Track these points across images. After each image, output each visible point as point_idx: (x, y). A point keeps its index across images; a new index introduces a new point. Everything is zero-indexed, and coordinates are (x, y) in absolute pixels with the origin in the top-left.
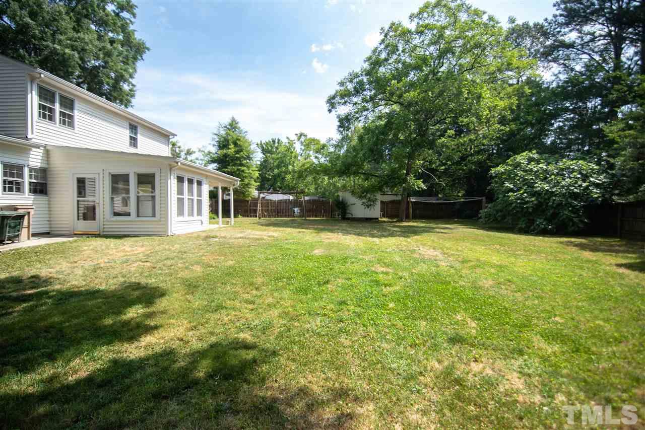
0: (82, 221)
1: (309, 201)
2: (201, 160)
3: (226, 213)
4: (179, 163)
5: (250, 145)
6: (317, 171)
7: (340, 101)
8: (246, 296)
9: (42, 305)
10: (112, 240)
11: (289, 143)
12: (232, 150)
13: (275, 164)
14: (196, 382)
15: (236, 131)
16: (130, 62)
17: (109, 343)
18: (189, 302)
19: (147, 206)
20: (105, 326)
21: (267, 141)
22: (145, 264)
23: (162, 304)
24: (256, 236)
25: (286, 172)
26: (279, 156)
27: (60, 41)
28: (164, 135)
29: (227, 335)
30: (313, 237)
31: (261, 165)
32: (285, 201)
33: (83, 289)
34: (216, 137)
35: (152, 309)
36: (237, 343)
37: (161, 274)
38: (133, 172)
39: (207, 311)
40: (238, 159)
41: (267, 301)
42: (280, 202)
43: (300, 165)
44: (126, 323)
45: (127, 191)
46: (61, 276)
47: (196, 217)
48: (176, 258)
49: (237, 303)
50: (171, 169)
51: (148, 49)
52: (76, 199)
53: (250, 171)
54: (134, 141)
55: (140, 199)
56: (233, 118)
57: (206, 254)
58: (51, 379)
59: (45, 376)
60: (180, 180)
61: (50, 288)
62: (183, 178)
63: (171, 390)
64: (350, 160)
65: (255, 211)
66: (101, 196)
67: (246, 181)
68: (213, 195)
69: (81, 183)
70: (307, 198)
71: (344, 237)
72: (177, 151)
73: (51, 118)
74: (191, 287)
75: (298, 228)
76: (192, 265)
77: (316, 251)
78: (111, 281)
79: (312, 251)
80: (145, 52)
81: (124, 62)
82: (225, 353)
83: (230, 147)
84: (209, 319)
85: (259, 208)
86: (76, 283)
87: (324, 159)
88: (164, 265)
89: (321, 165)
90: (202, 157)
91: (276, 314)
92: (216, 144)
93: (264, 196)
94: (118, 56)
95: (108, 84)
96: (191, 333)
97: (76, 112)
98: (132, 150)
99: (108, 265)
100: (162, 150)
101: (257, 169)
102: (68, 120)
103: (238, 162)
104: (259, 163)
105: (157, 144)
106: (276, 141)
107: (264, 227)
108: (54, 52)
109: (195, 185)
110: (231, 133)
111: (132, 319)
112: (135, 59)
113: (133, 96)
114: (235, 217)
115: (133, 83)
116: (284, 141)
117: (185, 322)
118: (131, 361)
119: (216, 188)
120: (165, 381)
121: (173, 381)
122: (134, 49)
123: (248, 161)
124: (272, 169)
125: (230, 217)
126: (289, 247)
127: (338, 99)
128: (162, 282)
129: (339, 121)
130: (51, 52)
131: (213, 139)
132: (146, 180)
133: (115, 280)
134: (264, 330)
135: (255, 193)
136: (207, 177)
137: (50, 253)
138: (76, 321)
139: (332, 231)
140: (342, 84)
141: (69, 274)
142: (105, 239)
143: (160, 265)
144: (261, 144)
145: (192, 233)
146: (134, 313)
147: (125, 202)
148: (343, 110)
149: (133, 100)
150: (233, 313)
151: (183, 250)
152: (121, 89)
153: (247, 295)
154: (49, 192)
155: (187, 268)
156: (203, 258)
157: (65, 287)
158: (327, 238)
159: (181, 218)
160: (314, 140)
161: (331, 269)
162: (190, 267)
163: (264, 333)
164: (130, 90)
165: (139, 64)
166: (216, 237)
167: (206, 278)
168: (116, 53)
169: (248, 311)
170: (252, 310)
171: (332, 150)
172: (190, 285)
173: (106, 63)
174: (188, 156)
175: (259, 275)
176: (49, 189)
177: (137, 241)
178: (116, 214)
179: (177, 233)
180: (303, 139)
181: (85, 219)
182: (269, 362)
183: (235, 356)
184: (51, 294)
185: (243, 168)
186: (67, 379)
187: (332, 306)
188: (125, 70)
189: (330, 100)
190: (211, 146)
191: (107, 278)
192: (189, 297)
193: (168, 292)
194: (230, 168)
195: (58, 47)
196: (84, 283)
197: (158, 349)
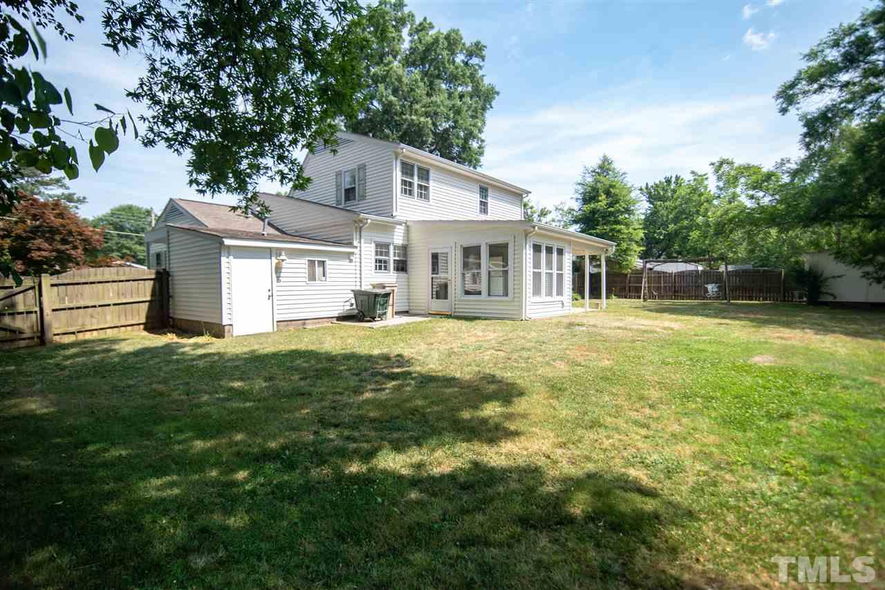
0: (435, 300)
1: (736, 273)
2: (558, 221)
3: (595, 293)
4: (536, 228)
5: (630, 192)
6: (753, 221)
7: (807, 88)
8: (633, 414)
9: (407, 386)
10: (464, 322)
11: (695, 180)
12: (603, 201)
13: (671, 216)
14: (571, 520)
15: (608, 174)
16: (479, 115)
17: (469, 440)
18: (554, 409)
19: (498, 283)
20: (464, 421)
21: (657, 182)
22: (499, 353)
23: (520, 405)
24: (642, 327)
25: (689, 228)
26: (678, 203)
27: (416, 110)
28: (516, 195)
29: (610, 467)
30: (749, 333)
31: (646, 220)
32: (690, 273)
33: (440, 374)
34: (580, 187)
35: (510, 410)
36: (626, 481)
37: (518, 367)
38: (484, 243)
39: (578, 425)
40: (611, 214)
41: (669, 429)
42: (681, 275)
43: (719, 213)
44: (484, 421)
45: (479, 266)
46: (419, 358)
47: (556, 298)
48: (533, 350)
49: (621, 422)
50: (526, 236)
51: (498, 93)
52: (431, 276)
53: (631, 230)
54: (484, 206)
55: (492, 274)
56: (605, 156)
57: (571, 347)
58: (420, 466)
59: (414, 460)
60: (537, 248)
61: (411, 369)
62: (540, 246)
63: (541, 519)
64: (830, 194)
65: (638, 290)
66: (453, 272)
67: (624, 246)
68: (578, 268)
69: (435, 257)
70: (730, 268)
71: (818, 337)
72: (529, 213)
73: (411, 193)
74: (556, 389)
75: (716, 317)
76: (554, 360)
77: (757, 359)
78: (466, 369)
79: (750, 356)
80: (494, 98)
81: (472, 117)
82: (609, 492)
83: (600, 198)
84: (582, 437)
85: (644, 284)
86: (433, 366)
87: (770, 198)
88: (520, 357)
89: (762, 209)
90: (560, 217)
91: (688, 452)
92: (579, 197)
93: (651, 267)
94: (467, 111)
95: (458, 146)
96: (559, 451)
97: (431, 182)
98: (483, 217)
99: (462, 350)
100: (514, 213)
101: (641, 227)
102: (424, 192)
103: (612, 219)
104: (643, 217)
105: (509, 206)
106: (673, 180)
107: (654, 314)
108: (412, 124)
109: (555, 255)
110: (602, 178)
111: (490, 417)
112: (484, 109)
113: (482, 154)
114: (607, 297)
115: (483, 138)
116: (687, 177)
117: (552, 435)
118: (493, 468)
119: (582, 258)
120: (532, 505)
121: (541, 508)
122: (482, 98)
123: (627, 216)
124: (665, 225)
125: (600, 298)
126: (702, 347)
127: (803, 85)
128: (520, 377)
129: (805, 126)
130: (409, 125)
131: (576, 191)
132: (499, 251)
133: (469, 368)
134: (669, 473)
135: (637, 263)
136: (569, 242)
137: (410, 332)
138: (436, 408)
139: (788, 325)
140: (812, 55)
141: (427, 357)
142: (456, 321)
143: (515, 356)
144: (647, 188)
145: (550, 319)
146: (491, 410)
147: (475, 278)
148: (815, 103)
149: (482, 159)
150: (617, 436)
151: (541, 339)
152: (470, 148)
153: (635, 413)
154: (409, 270)
155: (548, 364)
156: (568, 352)
157: (424, 370)
158: (778, 338)
159: (537, 299)
160: (748, 168)
161: (793, 393)
162: (552, 363)
163: (670, 478)
164: (479, 148)
165: (488, 114)
166: (582, 325)
167: (575, 381)
168: (465, 108)
169: (639, 437)
170: (646, 437)
171: (786, 179)
172: (553, 386)
173: (456, 122)
174: (542, 218)
175: (654, 387)
176: (409, 266)
177: (488, 325)
178: (467, 293)
179: (533, 316)
180: (725, 167)
181: (437, 298)
182: (683, 526)
183: (626, 501)
184: (413, 375)
185: (618, 227)
186: (432, 470)
187: (801, 461)
188: (475, 125)
189: (784, 92)
190: (574, 201)
191: (461, 365)
192: (554, 402)
193: (527, 391)
194: (599, 229)
195: (414, 117)
196: (441, 368)
197: (521, 462)
